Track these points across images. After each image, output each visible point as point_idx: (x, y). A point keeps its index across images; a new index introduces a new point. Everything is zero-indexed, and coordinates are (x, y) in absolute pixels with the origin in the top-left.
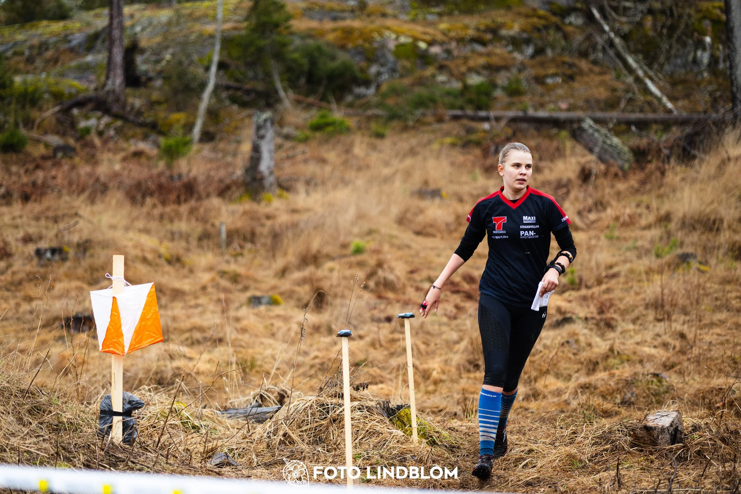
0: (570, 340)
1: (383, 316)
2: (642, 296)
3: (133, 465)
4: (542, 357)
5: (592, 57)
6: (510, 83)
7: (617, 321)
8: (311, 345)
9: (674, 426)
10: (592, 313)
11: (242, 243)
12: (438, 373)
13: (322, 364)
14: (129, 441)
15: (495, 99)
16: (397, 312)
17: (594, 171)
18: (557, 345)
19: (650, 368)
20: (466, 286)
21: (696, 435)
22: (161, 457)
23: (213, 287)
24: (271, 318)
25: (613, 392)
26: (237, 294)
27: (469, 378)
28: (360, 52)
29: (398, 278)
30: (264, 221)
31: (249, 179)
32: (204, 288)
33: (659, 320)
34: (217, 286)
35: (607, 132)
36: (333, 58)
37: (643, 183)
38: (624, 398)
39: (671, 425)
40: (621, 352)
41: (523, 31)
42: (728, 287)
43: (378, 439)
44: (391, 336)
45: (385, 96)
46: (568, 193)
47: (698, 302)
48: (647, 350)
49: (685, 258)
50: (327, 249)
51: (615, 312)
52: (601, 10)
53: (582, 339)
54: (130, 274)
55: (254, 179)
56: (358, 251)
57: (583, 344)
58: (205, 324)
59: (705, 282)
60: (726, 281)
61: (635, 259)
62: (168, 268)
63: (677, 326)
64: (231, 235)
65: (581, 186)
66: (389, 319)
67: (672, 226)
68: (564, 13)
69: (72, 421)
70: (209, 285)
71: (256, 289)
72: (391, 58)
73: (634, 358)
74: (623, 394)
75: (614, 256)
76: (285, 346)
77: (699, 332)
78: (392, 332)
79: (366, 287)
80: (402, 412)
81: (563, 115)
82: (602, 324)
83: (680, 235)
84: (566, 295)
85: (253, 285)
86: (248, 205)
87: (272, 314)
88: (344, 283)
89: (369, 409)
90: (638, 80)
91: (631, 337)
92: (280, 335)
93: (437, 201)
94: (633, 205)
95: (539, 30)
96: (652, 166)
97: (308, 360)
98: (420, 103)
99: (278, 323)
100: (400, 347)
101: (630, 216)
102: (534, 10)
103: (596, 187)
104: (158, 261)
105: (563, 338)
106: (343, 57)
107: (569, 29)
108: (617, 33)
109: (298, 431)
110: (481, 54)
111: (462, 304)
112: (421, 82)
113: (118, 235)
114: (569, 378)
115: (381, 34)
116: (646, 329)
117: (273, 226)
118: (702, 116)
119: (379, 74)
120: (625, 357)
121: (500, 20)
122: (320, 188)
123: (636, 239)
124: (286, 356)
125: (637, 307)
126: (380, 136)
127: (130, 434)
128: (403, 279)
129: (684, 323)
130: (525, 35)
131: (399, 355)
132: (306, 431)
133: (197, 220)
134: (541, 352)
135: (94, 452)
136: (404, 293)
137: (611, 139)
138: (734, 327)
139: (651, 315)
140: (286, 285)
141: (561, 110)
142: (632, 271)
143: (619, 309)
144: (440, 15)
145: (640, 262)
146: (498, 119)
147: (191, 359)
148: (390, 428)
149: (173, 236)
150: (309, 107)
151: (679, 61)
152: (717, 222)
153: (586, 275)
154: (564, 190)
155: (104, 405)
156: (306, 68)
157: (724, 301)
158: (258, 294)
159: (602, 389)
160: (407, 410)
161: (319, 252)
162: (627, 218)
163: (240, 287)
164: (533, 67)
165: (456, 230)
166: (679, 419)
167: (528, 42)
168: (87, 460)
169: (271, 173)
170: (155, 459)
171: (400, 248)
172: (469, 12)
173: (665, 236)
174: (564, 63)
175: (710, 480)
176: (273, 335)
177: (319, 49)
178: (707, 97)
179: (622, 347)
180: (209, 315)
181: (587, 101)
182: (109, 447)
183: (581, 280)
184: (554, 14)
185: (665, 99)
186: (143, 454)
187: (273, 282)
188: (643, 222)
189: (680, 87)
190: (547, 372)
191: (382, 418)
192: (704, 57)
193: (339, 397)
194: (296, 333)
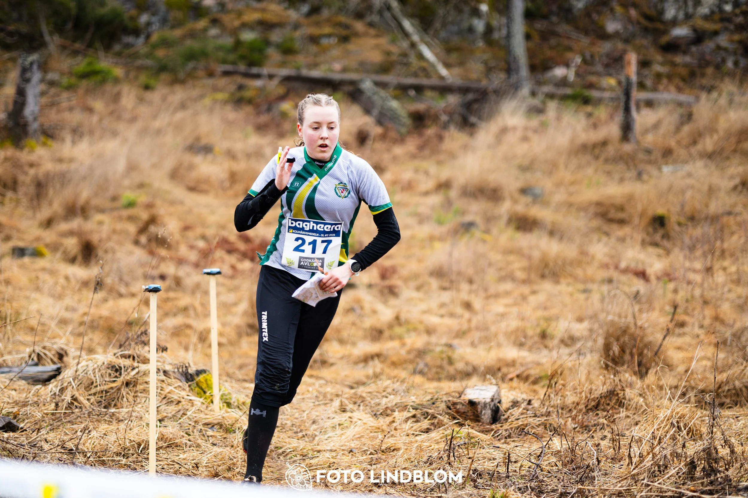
0: (356, 306)
1: (156, 273)
2: (426, 263)
5: (368, 19)
6: (284, 41)
7: (401, 288)
8: (80, 301)
9: (494, 402)
10: (375, 279)
13: (92, 321)
15: (268, 57)
16: (170, 269)
17: (372, 134)
20: (242, 246)
21: (516, 412)
24: (36, 270)
25: (405, 362)
29: (172, 234)
30: (26, 168)
31: (11, 124)
33: (444, 289)
35: (388, 94)
36: (103, 4)
37: (421, 148)
38: (416, 368)
39: (492, 400)
40: (407, 321)
42: (512, 258)
43: (179, 407)
44: (165, 295)
45: (155, 47)
47: (483, 271)
48: (433, 320)
49: (468, 226)
50: (95, 202)
51: (399, 279)
53: (366, 305)
55: (17, 124)
56: (131, 205)
57: (368, 311)
59: (489, 252)
60: (508, 252)
61: (415, 225)
63: (464, 296)
65: (357, 149)
66: (163, 277)
67: (453, 193)
71: (19, 239)
73: (421, 327)
74: (415, 364)
76: (51, 301)
79: (136, 243)
80: (201, 378)
81: (337, 77)
82: (386, 291)
83: (459, 204)
85: (15, 235)
86: (10, 151)
87: (37, 266)
88: (115, 237)
89: (165, 372)
90: (413, 45)
91: (416, 305)
92: (46, 289)
93: (210, 157)
94: (411, 170)
96: (431, 131)
97: (76, 317)
98: (191, 56)
99: (45, 277)
100: (176, 306)
101: (409, 182)
103: (373, 150)
105: (348, 303)
106: (113, 3)
109: (86, 393)
110: (255, 10)
111: (238, 265)
112: (192, 35)
116: (430, 297)
117: (36, 174)
118: (476, 85)
119: (149, 24)
120: (412, 326)
122: (86, 138)
123: (416, 206)
124: (52, 311)
125: (421, 275)
126: (147, 87)
128: (177, 236)
129: (470, 292)
131: (175, 315)
132: (95, 394)
136: (177, 250)
137: (390, 103)
138: (521, 298)
139: (434, 283)
140: (51, 236)
141: (335, 71)
143: (402, 275)
145: (421, 228)
146: (271, 77)
148: (189, 394)
150: (75, 53)
151: (455, 28)
156: (74, 12)
157: (509, 272)
158: (21, 244)
159: (393, 358)
160: (204, 375)
161: (87, 202)
162: (406, 184)
164: (308, 26)
165: (231, 187)
166: (499, 394)
169: (35, 119)
171: (172, 203)
173: (445, 203)
174: (340, 23)
176: (38, 289)
178: (482, 67)
179: (409, 315)
181: (362, 64)
185: (439, 66)
187: (38, 232)
188: (423, 187)
189: (454, 55)
191: (180, 384)
192: (479, 25)
193: (134, 358)
194: (63, 288)
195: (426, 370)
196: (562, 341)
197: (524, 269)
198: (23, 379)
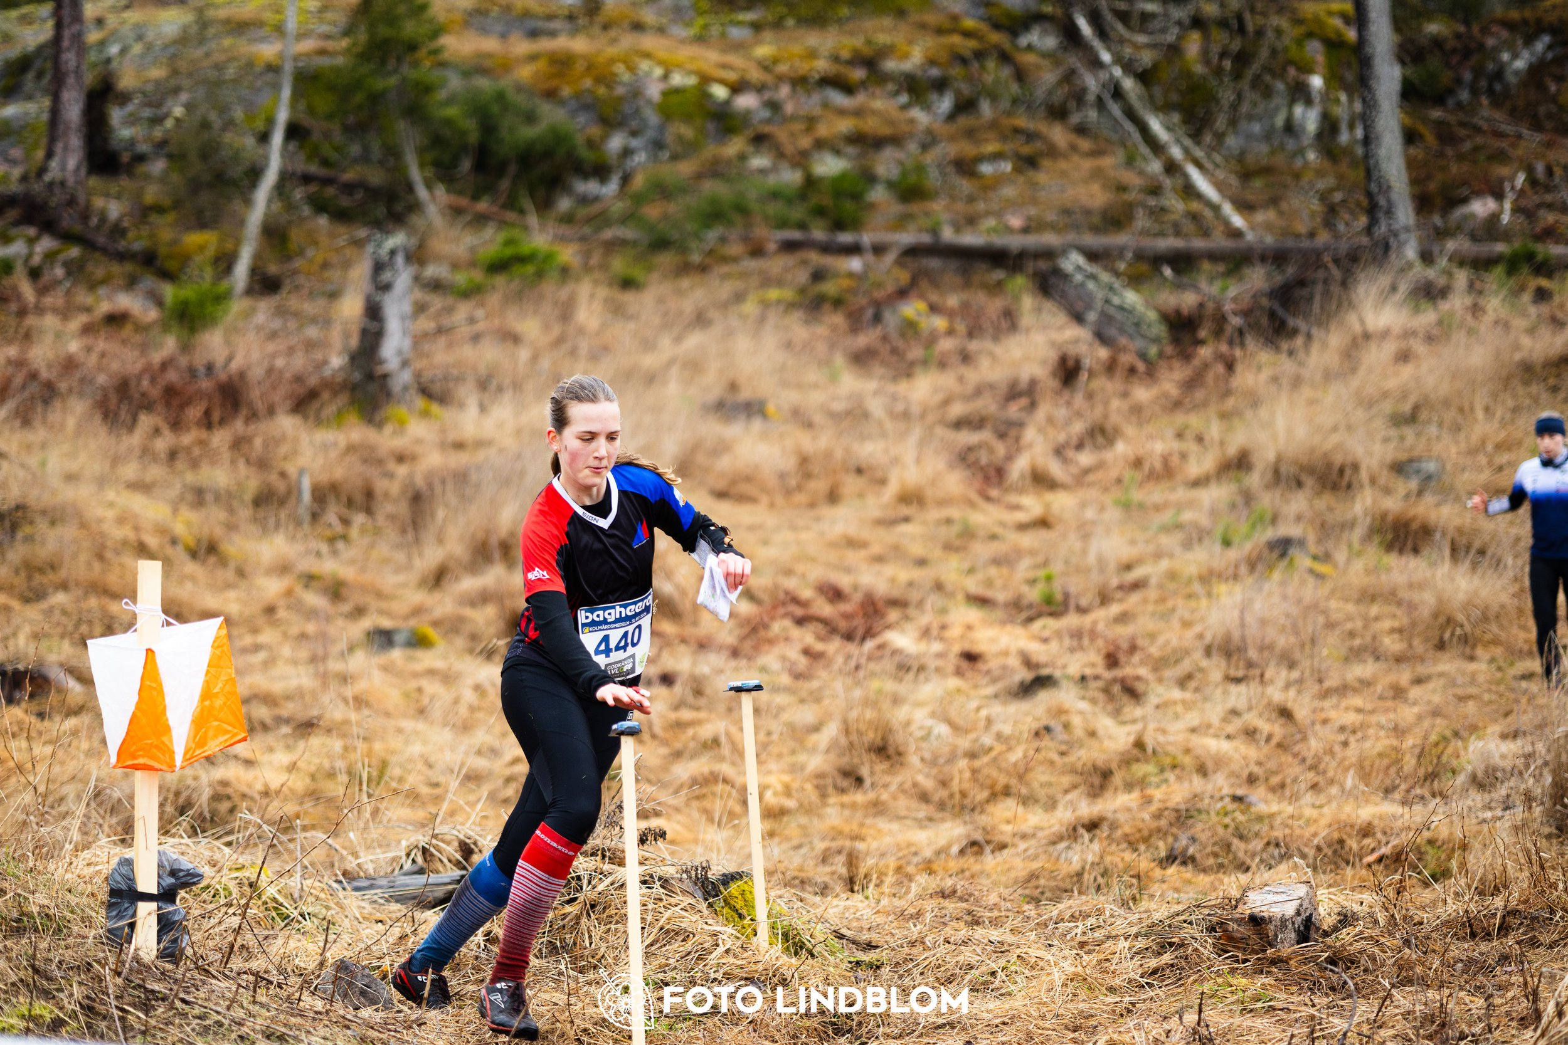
0: (1052, 724)
2: (1197, 629)
3: (187, 1008)
4: (995, 759)
5: (1075, 119)
6: (904, 174)
7: (1147, 682)
9: (1304, 916)
10: (1093, 665)
11: (345, 512)
12: (775, 794)
14: (171, 955)
15: (872, 206)
16: (682, 662)
17: (1087, 362)
18: (1025, 736)
19: (1221, 783)
20: (825, 609)
21: (1346, 935)
22: (241, 990)
23: (289, 607)
24: (416, 675)
25: (1150, 836)
26: (340, 622)
27: (843, 806)
28: (587, 104)
30: (392, 466)
31: (357, 376)
32: (270, 610)
33: (1238, 681)
34: (297, 606)
35: (1113, 279)
36: (530, 118)
37: (1191, 384)
38: (1172, 849)
39: (1298, 913)
40: (1159, 749)
41: (932, 62)
42: (1374, 610)
43: (688, 946)
44: (673, 716)
45: (639, 199)
46: (1033, 405)
47: (1313, 641)
48: (1213, 745)
49: (1283, 547)
51: (1142, 663)
52: (1095, 19)
53: (1076, 721)
54: (112, 579)
55: (368, 376)
57: (1079, 732)
58: (277, 688)
59: (1328, 599)
60: (1368, 596)
61: (1178, 550)
62: (191, 567)
63: (1276, 694)
64: (322, 495)
65: (1058, 393)
66: (668, 679)
67: (1255, 480)
68: (1017, 24)
69: (51, 912)
70: (281, 603)
71: (381, 612)
72: (653, 118)
73: (1187, 760)
74: (1170, 839)
75: (1133, 542)
76: (447, 735)
77: (1317, 704)
78: (677, 707)
80: (734, 888)
81: (1015, 242)
82: (1116, 689)
83: (1267, 500)
84: (1038, 625)
85: (373, 604)
86: (356, 432)
87: (418, 667)
89: (665, 882)
90: (1172, 168)
91: (1177, 716)
92: (437, 713)
93: (757, 424)
94: (1169, 433)
95: (964, 61)
96: (1205, 352)
97: (499, 766)
98: (714, 215)
99: (432, 687)
100: (696, 738)
101: (1166, 460)
102: (955, 18)
103: (1090, 396)
104: (169, 551)
105: (1038, 719)
106: (552, 116)
107: (1029, 59)
108: (1128, 67)
110: (842, 112)
111: (819, 647)
112: (715, 170)
113: (81, 494)
114: (1051, 805)
115: (632, 69)
116: (1206, 699)
117: (411, 475)
118: (1305, 244)
119: (627, 152)
120: (1167, 761)
121: (883, 39)
122: (507, 396)
123: (1180, 507)
124: (450, 758)
125: (1187, 652)
126: (627, 284)
127: (175, 941)
129: (1288, 686)
130: (935, 72)
131: (694, 755)
133: (248, 462)
134: (991, 749)
135: (100, 979)
136: (695, 623)
137: (1121, 296)
138: (1391, 693)
139: (1215, 669)
140: (443, 604)
141: (1009, 230)
142: (1172, 575)
143: (1149, 656)
144: (757, 27)
145: (1189, 556)
146: (879, 250)
147: (249, 763)
148: (710, 921)
149: (199, 497)
150: (480, 220)
151: (1257, 128)
152: (1348, 472)
153: (1075, 585)
154: (1024, 401)
155: (119, 878)
156: (473, 138)
157: (1368, 639)
158: (386, 623)
159: (1127, 829)
160: (739, 883)
162: (1158, 465)
163: (346, 608)
164: (952, 138)
165: (799, 488)
166: (1311, 900)
167: (940, 85)
168: (88, 997)
169: (405, 364)
170: (228, 995)
172: (817, 21)
173: (1240, 500)
174: (1017, 131)
175: (1392, 1032)
176: (422, 712)
177: (500, 97)
178: (1316, 205)
179: (1161, 739)
180: (281, 669)
181: (1066, 212)
182: (131, 970)
183: (1067, 596)
184: (997, 26)
185: (1227, 209)
186: (204, 983)
187: (418, 597)
188: (1194, 469)
189: (1258, 183)
190: (1007, 792)
191: (693, 901)
192: (1309, 119)
193: (604, 857)
194: (472, 709)
195: (1191, 851)
196: (1474, 780)
197: (1400, 631)
198: (397, 901)
